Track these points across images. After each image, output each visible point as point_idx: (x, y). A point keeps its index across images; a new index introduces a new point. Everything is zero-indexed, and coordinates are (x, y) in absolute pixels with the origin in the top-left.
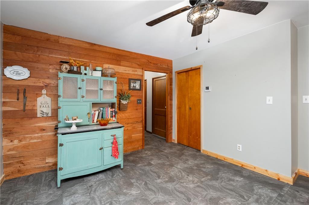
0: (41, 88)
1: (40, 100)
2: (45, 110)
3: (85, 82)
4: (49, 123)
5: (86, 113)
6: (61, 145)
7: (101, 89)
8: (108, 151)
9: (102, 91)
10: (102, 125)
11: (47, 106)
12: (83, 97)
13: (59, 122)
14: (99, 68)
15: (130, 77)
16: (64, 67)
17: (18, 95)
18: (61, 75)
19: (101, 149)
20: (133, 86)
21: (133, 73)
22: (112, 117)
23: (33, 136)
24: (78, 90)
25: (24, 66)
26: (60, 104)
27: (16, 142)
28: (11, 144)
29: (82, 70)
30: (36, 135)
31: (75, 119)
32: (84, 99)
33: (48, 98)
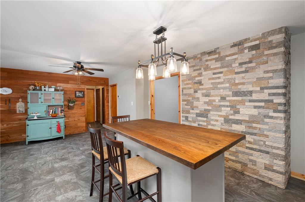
0: (19, 98)
1: (18, 104)
2: (21, 109)
3: (43, 95)
4: (23, 116)
5: (44, 111)
6: (28, 125)
7: (53, 98)
8: (55, 129)
9: (54, 99)
10: (53, 117)
11: (22, 107)
12: (42, 102)
13: (28, 115)
14: (53, 87)
15: (76, 90)
16: (31, 87)
17: (6, 102)
18: (29, 92)
19: (50, 128)
20: (78, 95)
21: (78, 87)
22: (62, 113)
23: (14, 122)
24: (39, 99)
25: (9, 88)
26: (29, 106)
27: (5, 125)
28: (3, 126)
29: (42, 88)
30: (16, 122)
31: (37, 114)
32: (43, 103)
33: (22, 103)
